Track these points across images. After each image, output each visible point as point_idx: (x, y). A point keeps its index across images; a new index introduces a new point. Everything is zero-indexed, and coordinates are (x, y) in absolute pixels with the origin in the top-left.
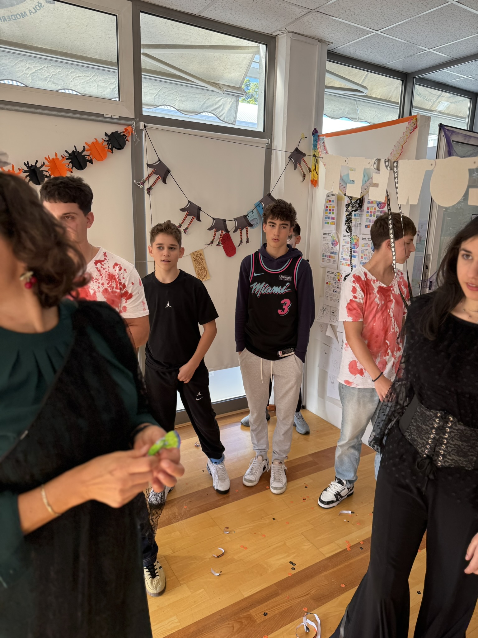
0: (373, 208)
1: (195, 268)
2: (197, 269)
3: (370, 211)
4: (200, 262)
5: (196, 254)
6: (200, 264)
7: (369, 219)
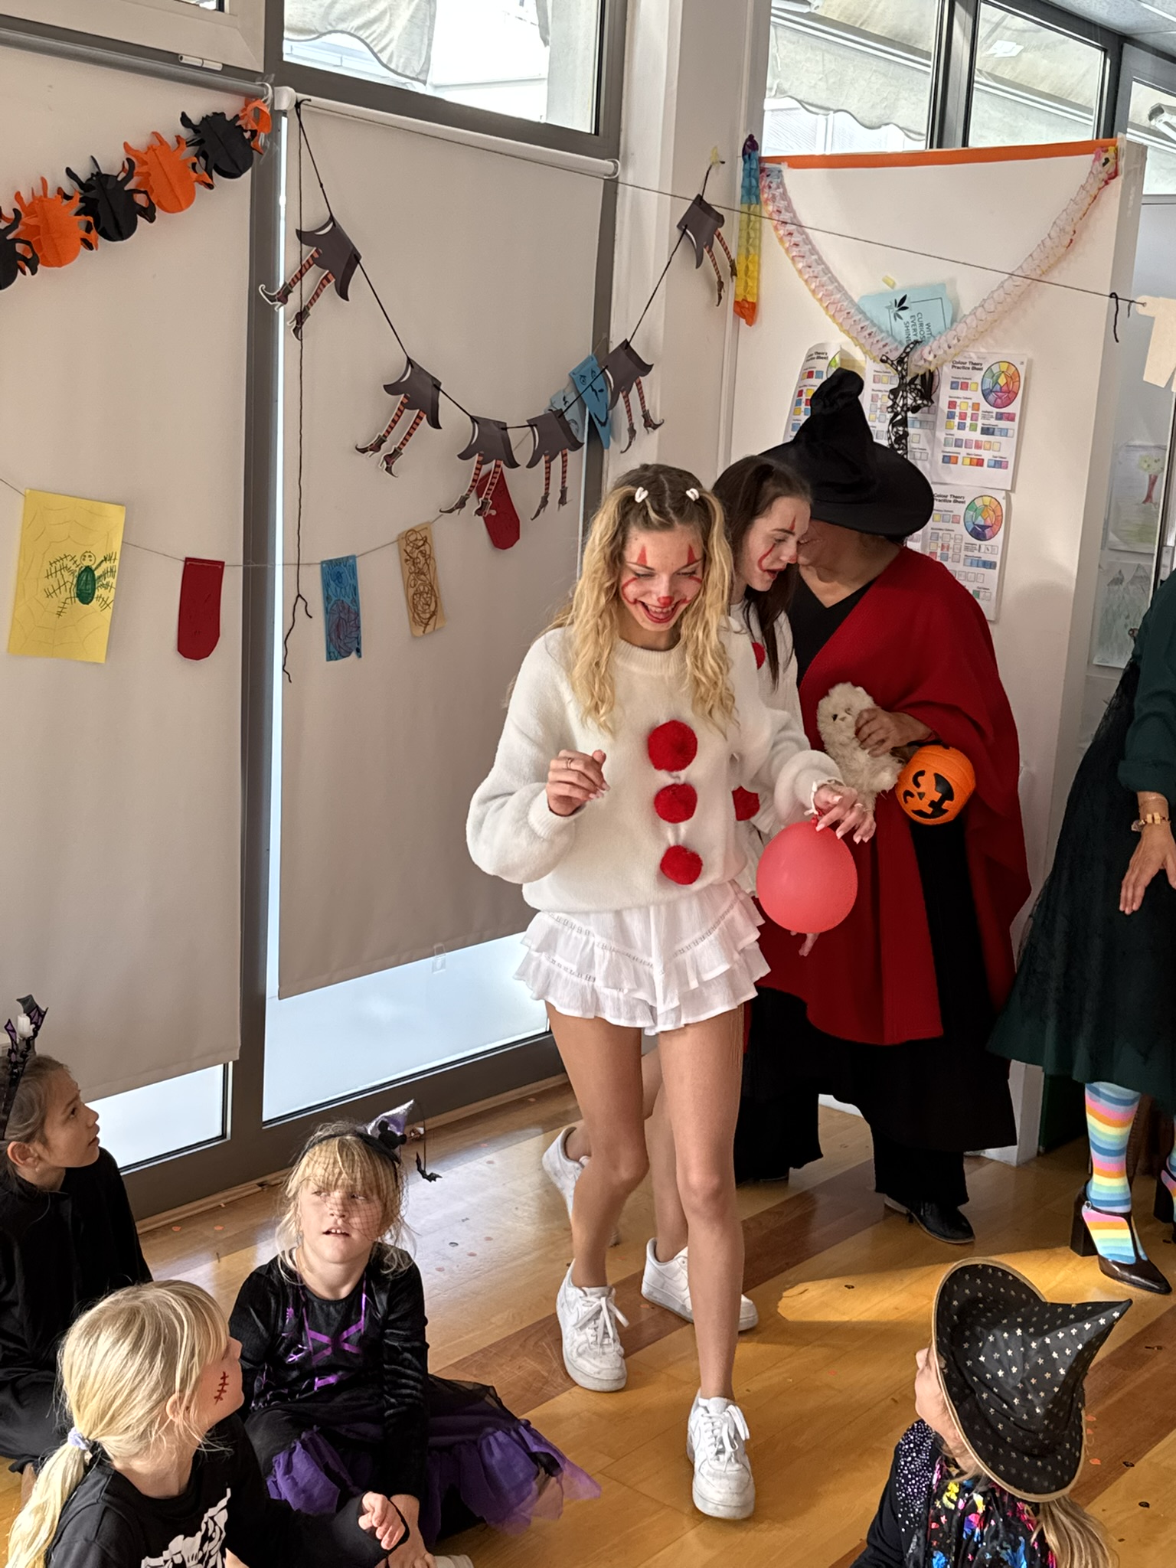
0: (970, 404)
1: (407, 586)
2: (412, 591)
3: (957, 414)
4: (420, 566)
5: (412, 538)
6: (420, 572)
7: (954, 438)
